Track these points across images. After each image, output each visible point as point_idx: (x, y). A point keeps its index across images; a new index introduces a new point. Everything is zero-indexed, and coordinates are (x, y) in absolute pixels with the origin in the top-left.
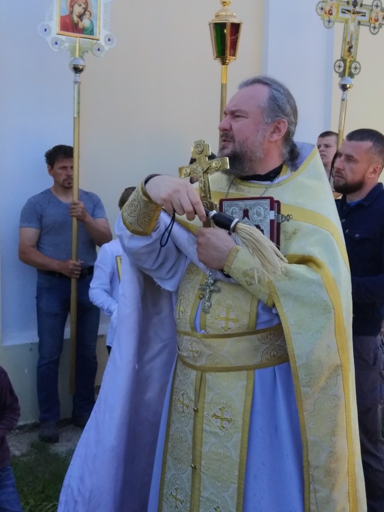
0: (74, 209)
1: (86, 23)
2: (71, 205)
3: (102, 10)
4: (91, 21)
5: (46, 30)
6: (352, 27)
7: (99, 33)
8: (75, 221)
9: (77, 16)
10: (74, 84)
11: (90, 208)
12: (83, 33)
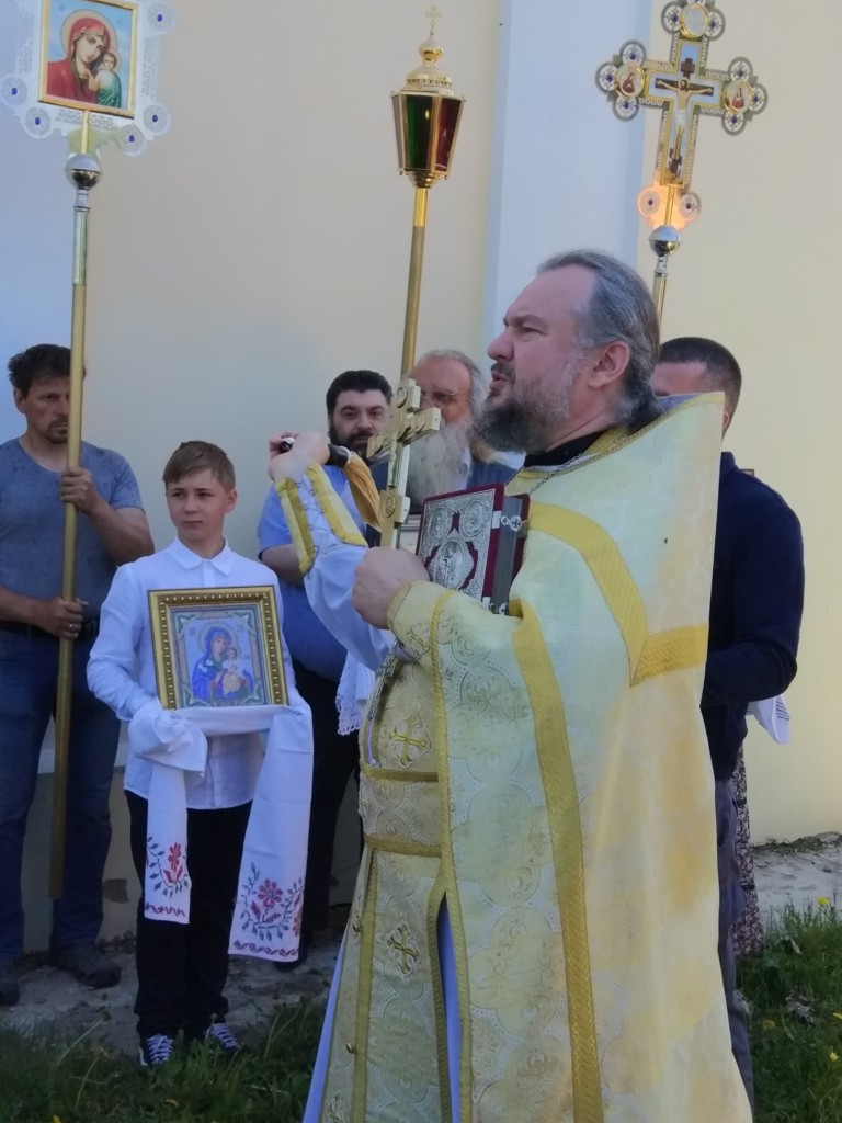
0: (70, 485)
1: (104, 79)
2: (64, 476)
3: (140, 52)
4: (116, 75)
5: (14, 91)
6: (680, 117)
7: (133, 103)
8: (71, 511)
9: (85, 63)
10: (76, 211)
11: (105, 485)
12: (97, 102)
